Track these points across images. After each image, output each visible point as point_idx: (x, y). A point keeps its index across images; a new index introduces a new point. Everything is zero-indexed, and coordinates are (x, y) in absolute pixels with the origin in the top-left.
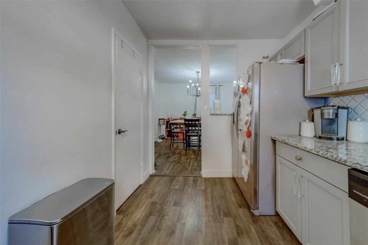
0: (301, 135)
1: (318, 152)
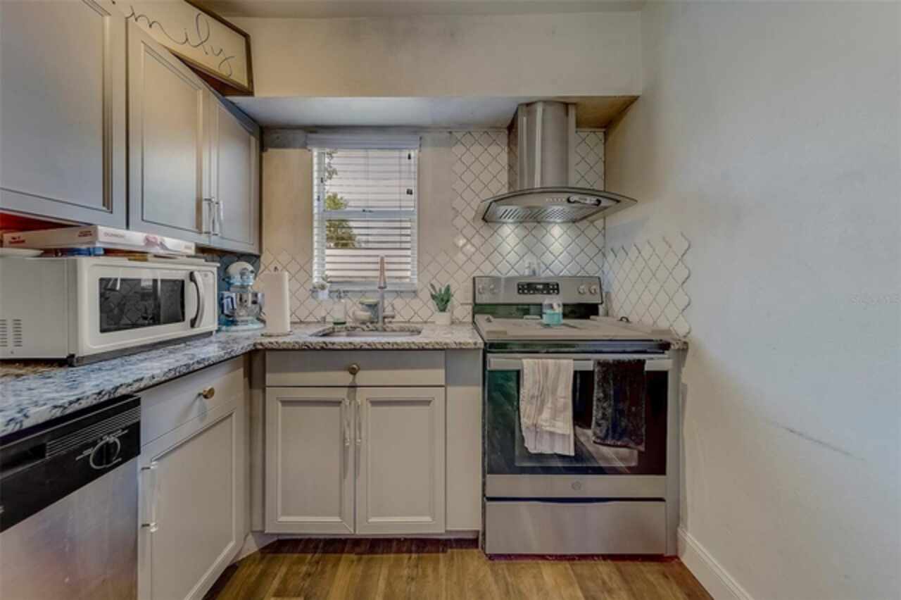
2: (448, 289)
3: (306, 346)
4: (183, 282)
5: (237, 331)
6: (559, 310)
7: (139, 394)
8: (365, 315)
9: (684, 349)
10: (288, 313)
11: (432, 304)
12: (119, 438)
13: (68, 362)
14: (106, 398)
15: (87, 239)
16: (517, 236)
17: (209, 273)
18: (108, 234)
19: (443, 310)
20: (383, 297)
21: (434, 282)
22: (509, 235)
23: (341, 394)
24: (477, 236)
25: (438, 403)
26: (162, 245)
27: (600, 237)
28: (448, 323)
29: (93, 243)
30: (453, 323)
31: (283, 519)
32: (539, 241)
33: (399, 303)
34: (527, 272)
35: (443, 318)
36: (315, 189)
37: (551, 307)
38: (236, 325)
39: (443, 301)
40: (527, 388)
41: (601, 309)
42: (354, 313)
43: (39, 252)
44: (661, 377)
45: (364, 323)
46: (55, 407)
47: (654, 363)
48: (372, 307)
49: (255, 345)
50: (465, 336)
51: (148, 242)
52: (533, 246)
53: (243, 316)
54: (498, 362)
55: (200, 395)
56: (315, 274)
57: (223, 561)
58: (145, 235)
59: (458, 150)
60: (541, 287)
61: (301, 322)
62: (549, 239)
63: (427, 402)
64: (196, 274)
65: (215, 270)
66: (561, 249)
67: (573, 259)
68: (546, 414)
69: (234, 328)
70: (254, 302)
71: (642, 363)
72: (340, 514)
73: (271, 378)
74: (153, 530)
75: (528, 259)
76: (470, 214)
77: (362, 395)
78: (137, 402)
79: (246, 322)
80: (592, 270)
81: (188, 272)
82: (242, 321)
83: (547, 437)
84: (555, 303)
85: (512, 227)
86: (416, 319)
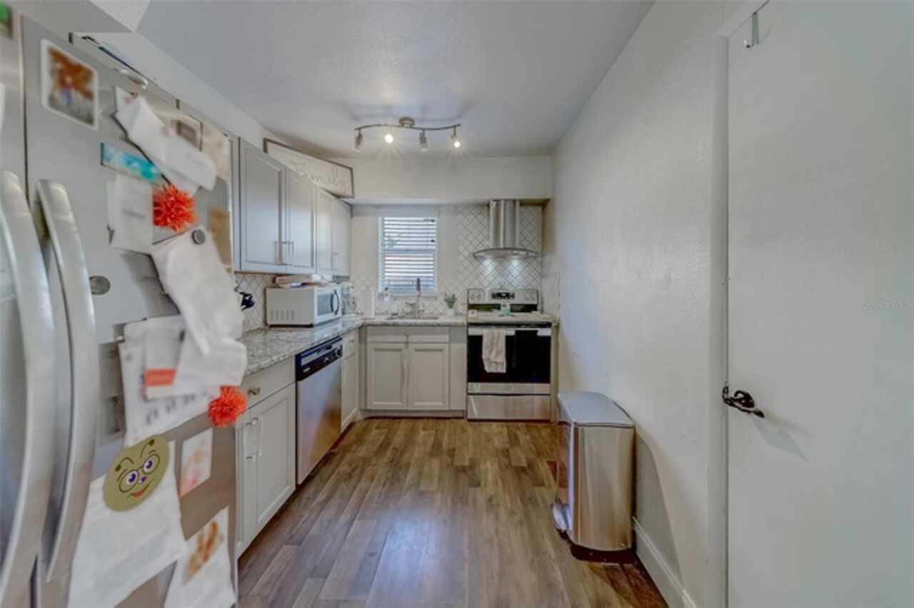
2: (454, 296)
3: (383, 324)
4: (333, 294)
6: (509, 307)
7: (342, 336)
8: (408, 310)
9: (558, 327)
10: (374, 309)
11: (446, 304)
13: (311, 326)
16: (493, 265)
18: (314, 277)
19: (451, 307)
20: (418, 300)
21: (446, 292)
22: (489, 265)
23: (402, 346)
24: (471, 266)
25: (446, 351)
26: (325, 279)
27: (540, 267)
28: (453, 314)
30: (456, 314)
31: (375, 403)
32: (506, 269)
33: (427, 303)
34: (498, 287)
35: (450, 312)
36: (380, 239)
37: (505, 306)
39: (451, 302)
40: (485, 342)
41: (539, 307)
42: (402, 309)
44: (548, 339)
45: (408, 314)
47: (542, 332)
48: (412, 305)
49: (363, 323)
50: (461, 320)
51: (322, 278)
52: (502, 271)
54: (474, 331)
56: (380, 287)
57: (348, 421)
59: (461, 217)
60: (504, 295)
61: (380, 312)
62: (511, 268)
63: (441, 350)
64: (335, 289)
66: (518, 273)
67: (524, 279)
68: (494, 354)
70: (354, 303)
71: (536, 331)
72: (401, 401)
73: (369, 339)
75: (499, 279)
76: (466, 254)
77: (411, 347)
79: (349, 313)
80: (535, 285)
83: (494, 365)
84: (506, 303)
85: (491, 261)
86: (436, 312)
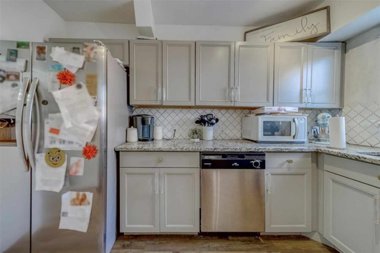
0: (127, 141)
1: (182, 149)
3: (345, 156)
4: (290, 122)
5: (319, 144)
7: (265, 153)
12: (260, 162)
13: (257, 142)
14: (256, 151)
15: (263, 110)
17: (303, 119)
18: (267, 109)
26: (285, 110)
29: (264, 111)
38: (320, 141)
43: (255, 115)
46: (247, 149)
49: (317, 150)
51: (279, 110)
53: (323, 138)
55: (287, 161)
58: (278, 107)
61: (357, 145)
64: (296, 119)
65: (306, 117)
69: (318, 142)
73: (326, 167)
74: (269, 193)
78: (264, 155)
79: (325, 141)
81: (293, 119)
82: (323, 140)
